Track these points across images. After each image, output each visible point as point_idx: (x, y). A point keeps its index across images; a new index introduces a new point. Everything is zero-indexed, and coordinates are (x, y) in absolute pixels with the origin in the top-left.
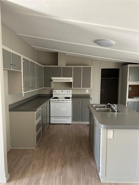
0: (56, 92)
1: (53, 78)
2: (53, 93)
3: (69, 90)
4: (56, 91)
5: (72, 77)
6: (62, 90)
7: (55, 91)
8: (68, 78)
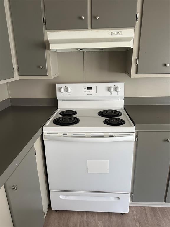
0: (69, 90)
1: (52, 36)
2: (59, 95)
3: (116, 84)
4: (66, 90)
5: (133, 26)
6: (89, 85)
7: (63, 90)
8: (115, 31)
